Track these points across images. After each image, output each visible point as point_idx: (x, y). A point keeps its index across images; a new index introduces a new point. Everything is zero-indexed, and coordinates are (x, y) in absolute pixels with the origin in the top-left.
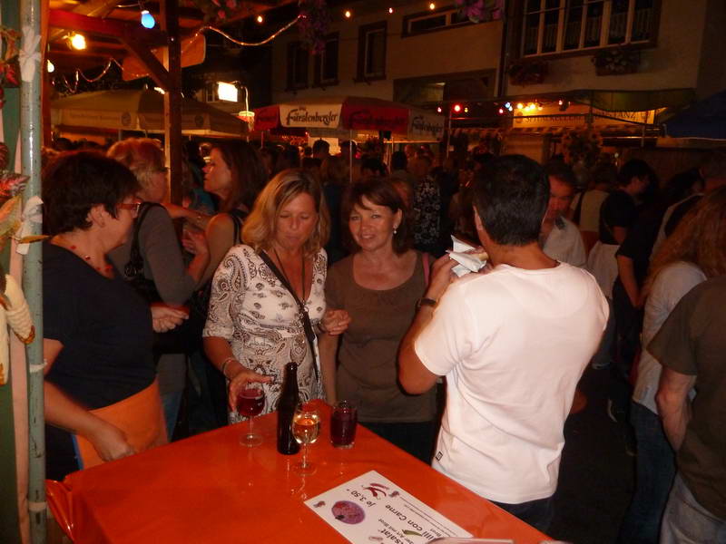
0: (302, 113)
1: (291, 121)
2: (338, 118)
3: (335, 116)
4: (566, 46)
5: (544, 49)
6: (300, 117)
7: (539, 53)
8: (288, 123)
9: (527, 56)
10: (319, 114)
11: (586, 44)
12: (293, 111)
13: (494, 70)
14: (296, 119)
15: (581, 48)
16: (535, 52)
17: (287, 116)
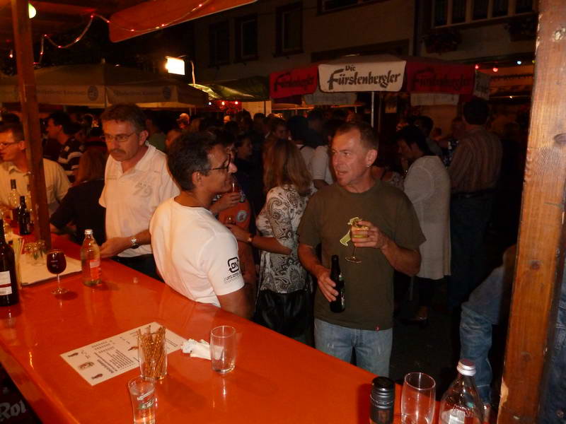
0: (349, 74)
1: (335, 84)
2: (400, 80)
3: (397, 76)
4: (475, 17)
5: (454, 21)
6: (347, 79)
7: (449, 24)
8: (331, 87)
9: (437, 27)
10: (373, 75)
11: (494, 14)
12: (337, 72)
13: (407, 42)
14: (341, 82)
15: (489, 17)
16: (445, 23)
17: (328, 79)
